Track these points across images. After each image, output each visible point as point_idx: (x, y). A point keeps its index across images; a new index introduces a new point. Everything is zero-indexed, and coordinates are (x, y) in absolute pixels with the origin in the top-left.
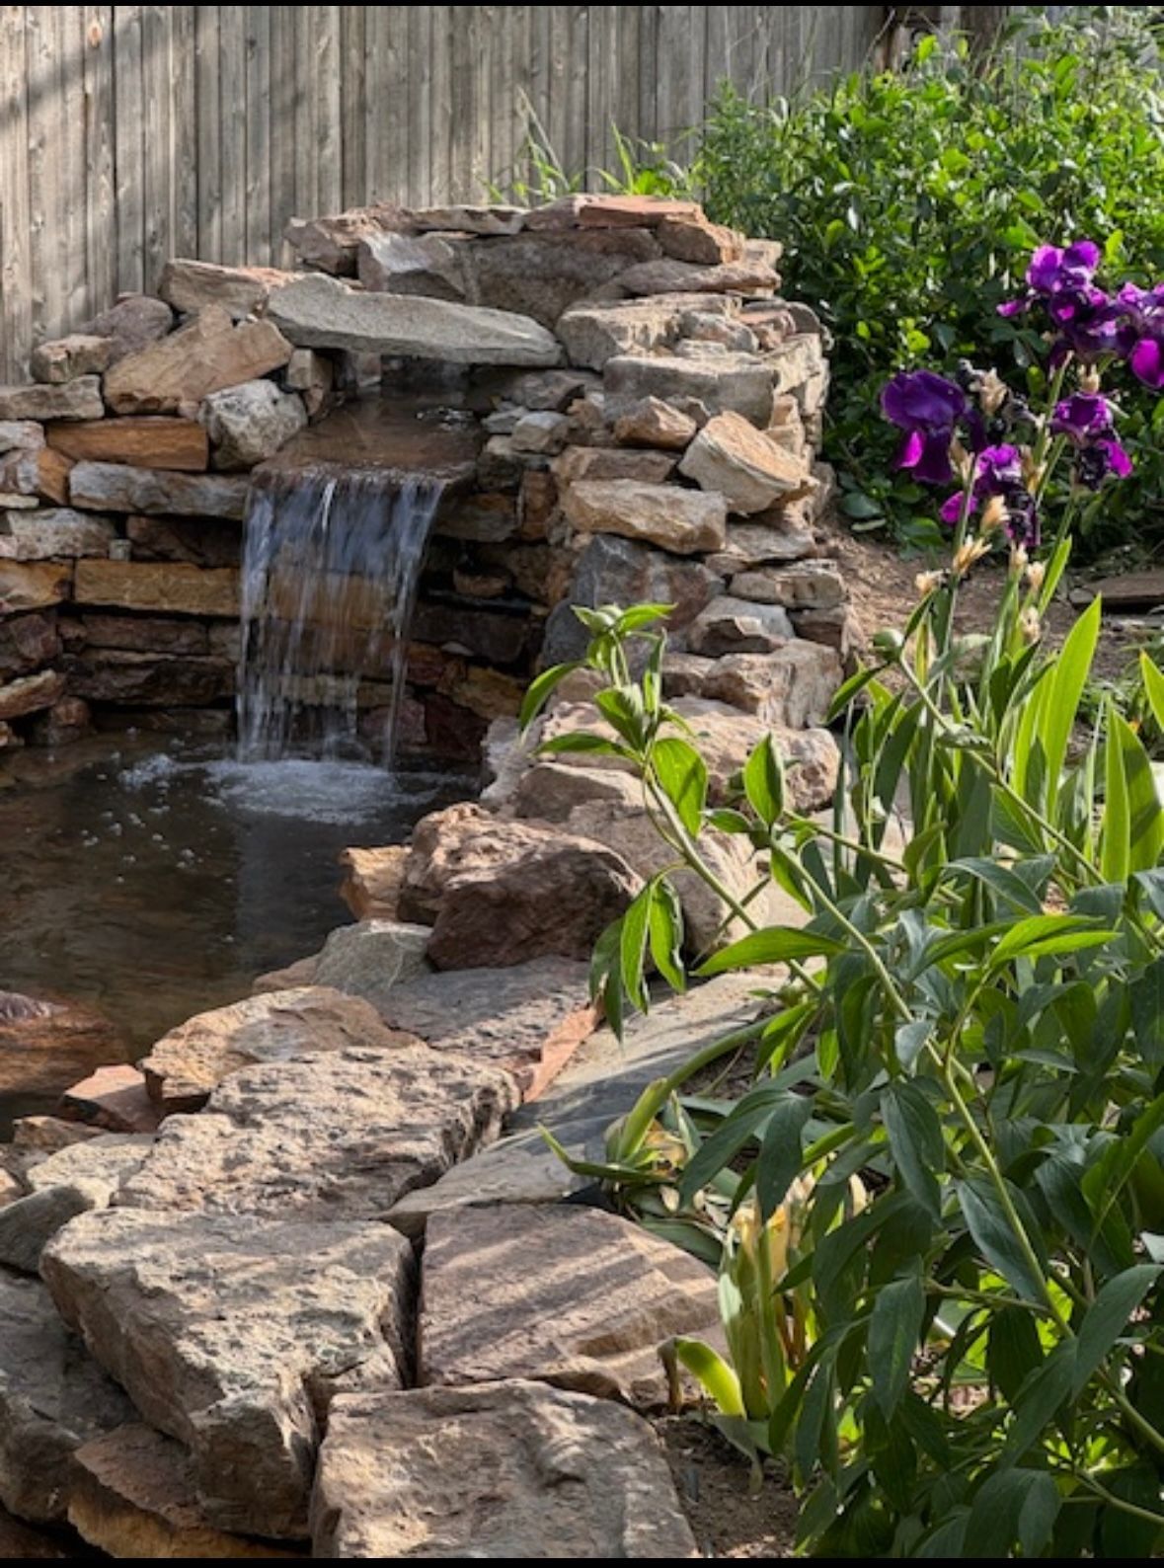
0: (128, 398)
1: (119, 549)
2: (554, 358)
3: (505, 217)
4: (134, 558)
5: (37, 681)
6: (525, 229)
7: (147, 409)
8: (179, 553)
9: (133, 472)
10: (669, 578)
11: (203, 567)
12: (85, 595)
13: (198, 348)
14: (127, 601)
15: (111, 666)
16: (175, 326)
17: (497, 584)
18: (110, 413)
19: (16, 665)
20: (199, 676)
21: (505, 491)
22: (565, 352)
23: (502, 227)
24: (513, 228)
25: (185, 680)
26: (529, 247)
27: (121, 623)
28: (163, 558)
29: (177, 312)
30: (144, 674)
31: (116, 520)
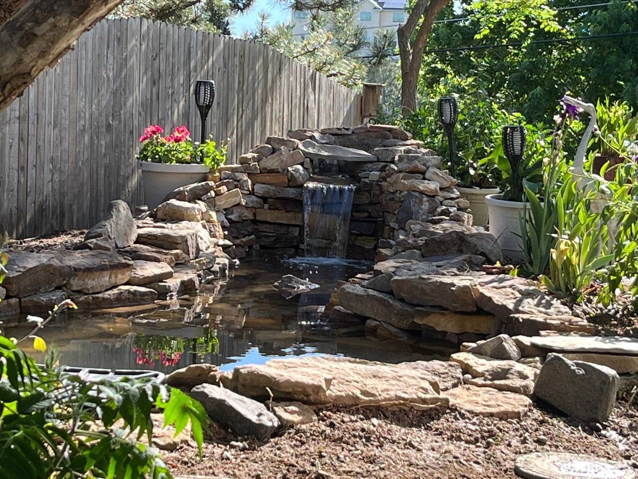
0: (265, 169)
1: (266, 206)
2: (376, 159)
3: (348, 129)
4: (269, 209)
5: (251, 237)
6: (353, 132)
7: (271, 171)
8: (282, 208)
9: (269, 186)
10: (428, 201)
11: (287, 212)
12: (258, 218)
13: (282, 157)
14: (269, 220)
15: (265, 236)
16: (274, 152)
17: (366, 214)
18: (261, 173)
19: (246, 233)
20: (286, 239)
21: (367, 191)
22: (378, 158)
23: (347, 132)
24: (350, 132)
25: (284, 240)
26: (354, 137)
27: (267, 225)
28: (276, 209)
29: (274, 149)
30: (273, 239)
31: (264, 199)
